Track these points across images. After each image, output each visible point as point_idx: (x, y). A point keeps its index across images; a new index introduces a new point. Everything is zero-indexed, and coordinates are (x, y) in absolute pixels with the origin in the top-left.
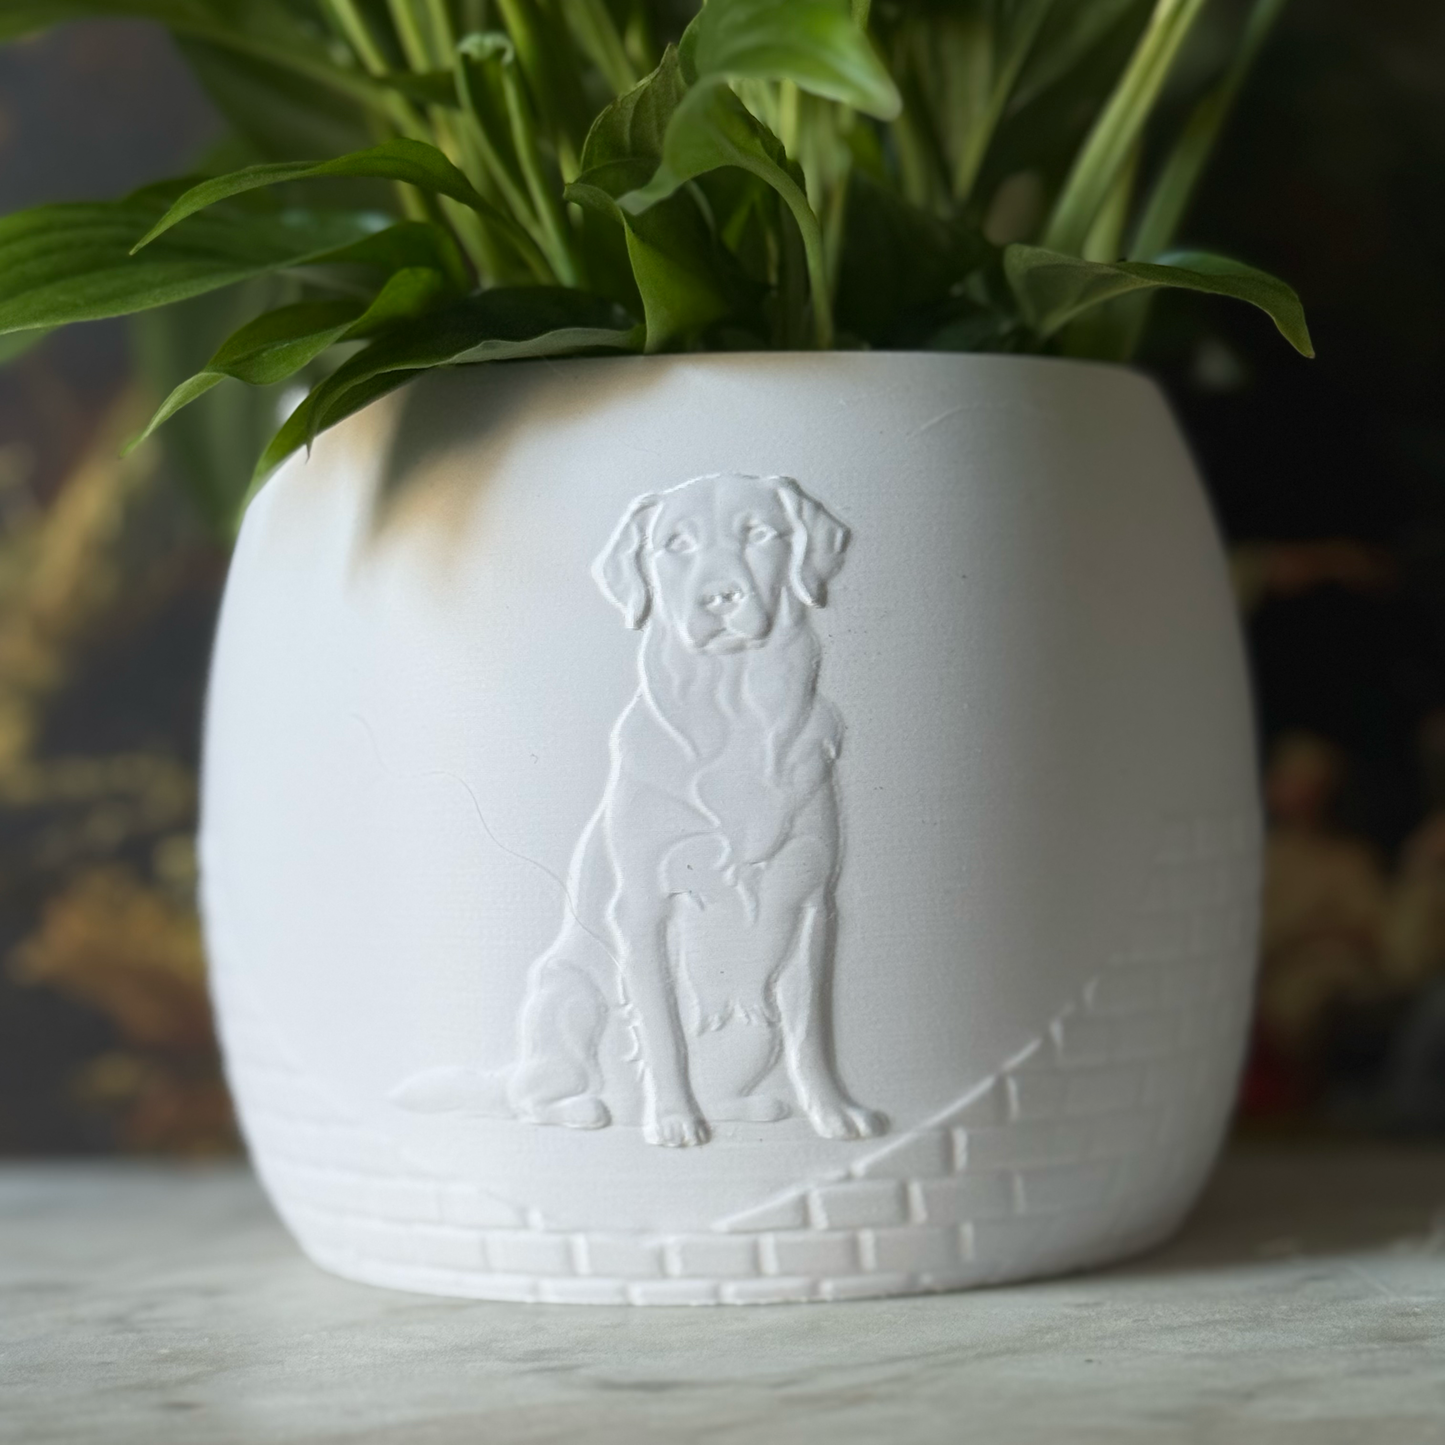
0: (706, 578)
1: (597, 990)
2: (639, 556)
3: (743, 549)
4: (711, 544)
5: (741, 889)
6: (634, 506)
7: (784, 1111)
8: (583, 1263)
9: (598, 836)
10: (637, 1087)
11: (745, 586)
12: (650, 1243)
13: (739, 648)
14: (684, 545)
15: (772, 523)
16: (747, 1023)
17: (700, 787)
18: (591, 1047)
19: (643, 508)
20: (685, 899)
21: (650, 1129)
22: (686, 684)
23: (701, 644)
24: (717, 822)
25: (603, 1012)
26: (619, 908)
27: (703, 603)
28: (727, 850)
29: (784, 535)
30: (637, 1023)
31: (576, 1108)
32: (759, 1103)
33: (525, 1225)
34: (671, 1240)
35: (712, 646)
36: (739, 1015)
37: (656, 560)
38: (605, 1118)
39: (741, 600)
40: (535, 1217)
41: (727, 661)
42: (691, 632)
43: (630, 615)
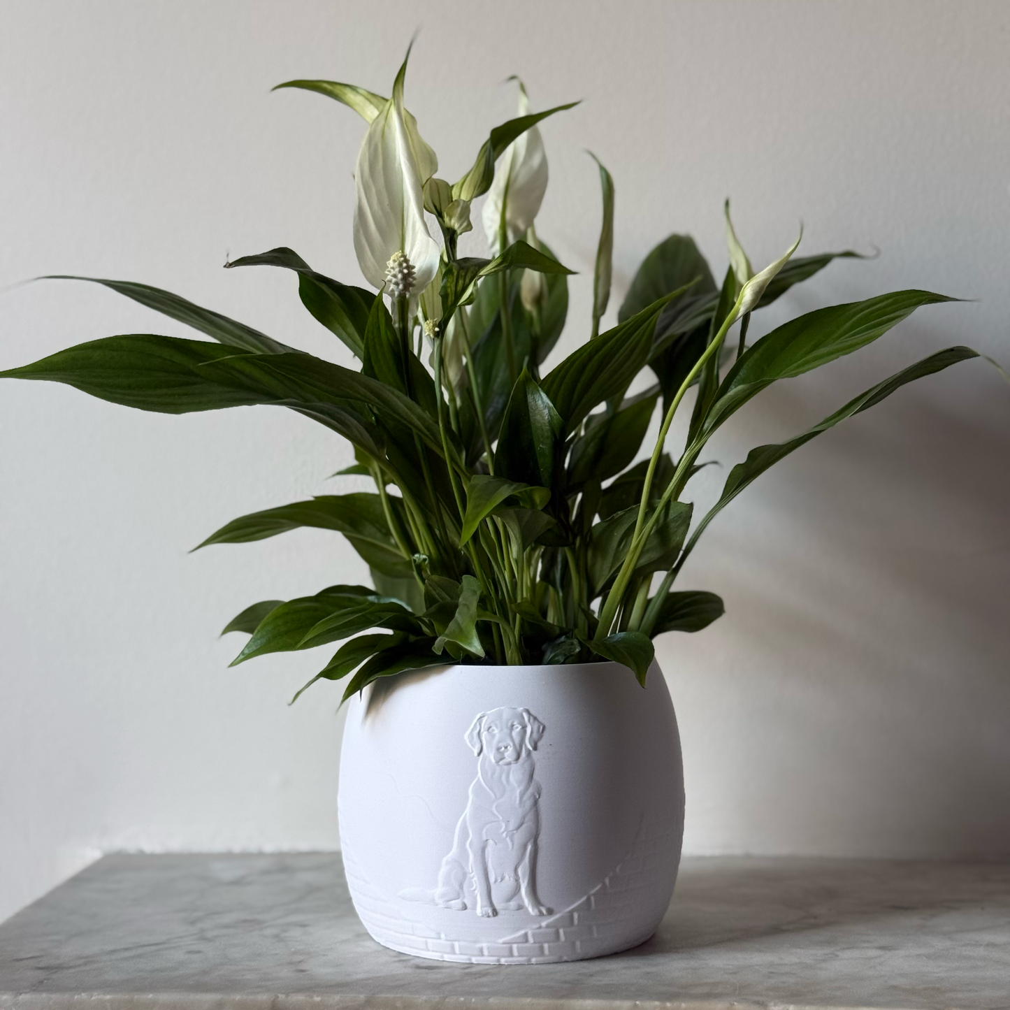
0: (499, 742)
1: (463, 869)
2: (479, 733)
3: (511, 732)
4: (502, 730)
5: (508, 839)
6: (478, 716)
7: (520, 907)
8: (457, 951)
9: (464, 822)
10: (475, 898)
11: (512, 744)
12: (478, 945)
13: (509, 764)
14: (493, 730)
15: (520, 724)
16: (509, 881)
17: (496, 807)
18: (461, 886)
19: (481, 717)
20: (491, 842)
21: (479, 911)
22: (493, 774)
23: (497, 762)
24: (501, 818)
25: (465, 874)
26: (470, 844)
27: (498, 749)
28: (504, 827)
29: (524, 728)
30: (475, 879)
31: (456, 904)
32: (513, 904)
33: (440, 938)
34: (485, 945)
35: (501, 763)
36: (507, 878)
37: (484, 735)
38: (465, 907)
39: (510, 749)
40: (443, 936)
41: (506, 767)
42: (495, 759)
43: (476, 751)
